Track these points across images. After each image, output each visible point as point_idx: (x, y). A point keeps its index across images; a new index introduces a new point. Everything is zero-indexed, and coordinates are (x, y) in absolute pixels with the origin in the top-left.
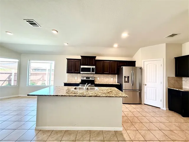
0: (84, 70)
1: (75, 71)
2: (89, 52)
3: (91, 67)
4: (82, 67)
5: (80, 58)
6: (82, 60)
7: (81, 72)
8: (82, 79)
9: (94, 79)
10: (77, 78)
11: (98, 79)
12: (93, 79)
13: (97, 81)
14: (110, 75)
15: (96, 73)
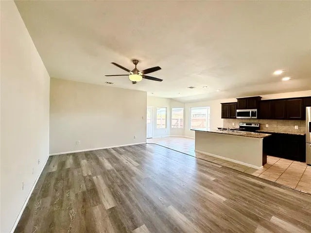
0: (240, 114)
1: (230, 116)
2: (249, 92)
3: (250, 111)
4: (238, 111)
5: (236, 101)
6: (238, 103)
7: (237, 117)
8: (240, 125)
9: (258, 126)
10: (235, 124)
11: (267, 126)
12: (256, 126)
13: (265, 129)
14: (290, 122)
15: (258, 118)
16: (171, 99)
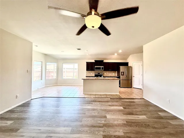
0: (97, 68)
1: (91, 69)
3: (101, 67)
4: (96, 67)
5: (94, 61)
6: (95, 63)
7: (95, 70)
8: (95, 74)
9: (102, 74)
10: (92, 74)
11: (105, 74)
14: (112, 72)
15: (104, 71)
16: (46, 55)
